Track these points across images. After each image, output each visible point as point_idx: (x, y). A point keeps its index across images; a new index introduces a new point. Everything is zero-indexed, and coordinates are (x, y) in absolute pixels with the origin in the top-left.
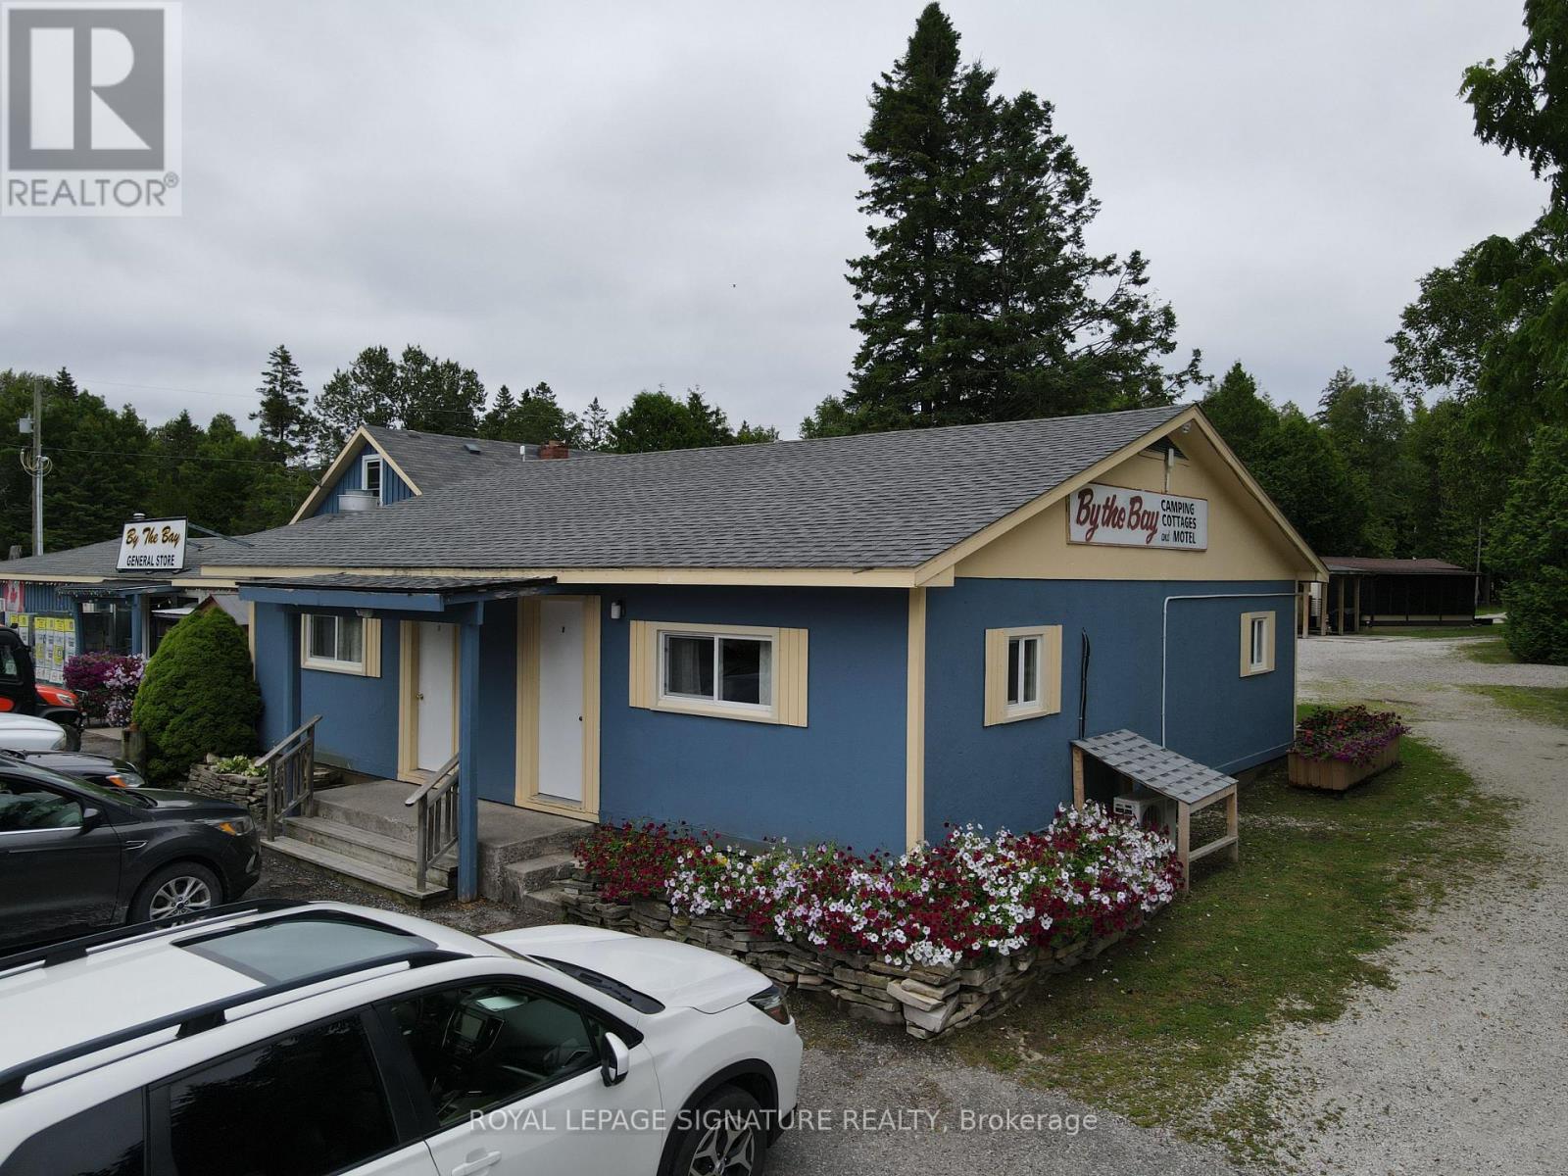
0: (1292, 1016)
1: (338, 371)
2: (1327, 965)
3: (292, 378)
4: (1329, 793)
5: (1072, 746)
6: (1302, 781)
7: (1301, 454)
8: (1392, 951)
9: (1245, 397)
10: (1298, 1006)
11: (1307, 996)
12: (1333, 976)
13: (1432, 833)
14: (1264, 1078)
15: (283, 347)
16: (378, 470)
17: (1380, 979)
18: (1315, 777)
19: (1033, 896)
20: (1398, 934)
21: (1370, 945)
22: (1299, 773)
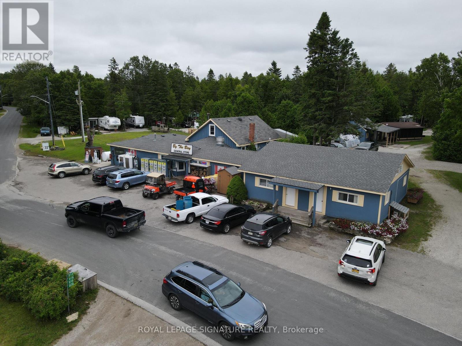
0: (423, 240)
1: (125, 62)
2: (425, 234)
3: (116, 66)
4: (414, 204)
5: (389, 205)
6: (410, 202)
7: (386, 97)
8: (431, 232)
9: (373, 81)
10: (423, 239)
11: (424, 238)
12: (426, 236)
13: (431, 213)
14: (422, 247)
15: (113, 58)
16: (214, 128)
17: (431, 236)
18: (412, 201)
19: (397, 229)
20: (431, 230)
21: (429, 231)
22: (409, 201)
